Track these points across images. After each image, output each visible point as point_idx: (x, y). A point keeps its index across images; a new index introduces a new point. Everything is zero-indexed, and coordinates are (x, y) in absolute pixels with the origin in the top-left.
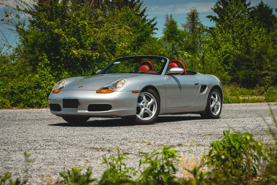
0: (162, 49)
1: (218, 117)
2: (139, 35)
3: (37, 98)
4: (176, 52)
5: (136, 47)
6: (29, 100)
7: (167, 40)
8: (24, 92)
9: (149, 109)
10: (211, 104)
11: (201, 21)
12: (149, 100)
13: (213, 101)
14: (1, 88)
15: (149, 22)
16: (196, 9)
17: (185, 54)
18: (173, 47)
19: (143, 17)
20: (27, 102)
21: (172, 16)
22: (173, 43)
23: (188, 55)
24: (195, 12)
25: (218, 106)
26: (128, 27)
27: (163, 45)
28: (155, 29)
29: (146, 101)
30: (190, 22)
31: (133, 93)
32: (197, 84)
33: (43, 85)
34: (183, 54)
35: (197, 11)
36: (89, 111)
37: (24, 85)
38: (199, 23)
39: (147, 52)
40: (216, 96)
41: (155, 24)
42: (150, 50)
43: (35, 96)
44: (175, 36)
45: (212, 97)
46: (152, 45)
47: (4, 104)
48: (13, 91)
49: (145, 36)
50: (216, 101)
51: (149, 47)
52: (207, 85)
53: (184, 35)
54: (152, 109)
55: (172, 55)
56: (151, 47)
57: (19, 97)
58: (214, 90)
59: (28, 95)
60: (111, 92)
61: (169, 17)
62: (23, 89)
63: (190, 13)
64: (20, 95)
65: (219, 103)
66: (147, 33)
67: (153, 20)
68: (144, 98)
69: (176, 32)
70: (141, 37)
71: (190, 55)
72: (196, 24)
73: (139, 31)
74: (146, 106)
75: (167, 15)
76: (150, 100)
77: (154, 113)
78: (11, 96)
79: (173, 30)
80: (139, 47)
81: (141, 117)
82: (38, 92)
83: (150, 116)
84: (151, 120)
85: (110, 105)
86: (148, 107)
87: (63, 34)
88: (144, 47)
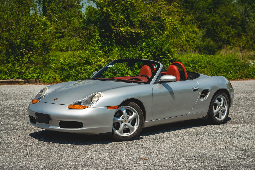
0: (235, 12)
1: (224, 122)
3: (85, 74)
4: (248, 14)
5: (213, 9)
6: (77, 75)
7: (240, 4)
8: (73, 68)
9: (130, 125)
12: (131, 114)
13: (218, 106)
14: (54, 63)
18: (245, 10)
20: (75, 78)
22: (245, 6)
25: (225, 110)
27: (237, 8)
29: (126, 115)
31: (108, 108)
32: (196, 90)
33: (91, 61)
37: (73, 62)
39: (222, 14)
40: (222, 99)
42: (225, 12)
43: (83, 71)
45: (217, 101)
46: (227, 8)
47: (55, 79)
48: (63, 67)
50: (221, 105)
52: (210, 89)
54: (133, 124)
55: (244, 17)
56: (225, 9)
57: (68, 72)
58: (219, 94)
59: (77, 71)
60: (83, 108)
62: (73, 65)
64: (69, 71)
65: (225, 106)
68: (124, 112)
74: (126, 121)
76: (132, 114)
77: (136, 127)
78: (62, 71)
80: (216, 9)
81: (120, 133)
82: (87, 68)
83: (131, 131)
84: (132, 136)
85: (82, 123)
86: (129, 122)
87: (111, 13)
88: (219, 9)
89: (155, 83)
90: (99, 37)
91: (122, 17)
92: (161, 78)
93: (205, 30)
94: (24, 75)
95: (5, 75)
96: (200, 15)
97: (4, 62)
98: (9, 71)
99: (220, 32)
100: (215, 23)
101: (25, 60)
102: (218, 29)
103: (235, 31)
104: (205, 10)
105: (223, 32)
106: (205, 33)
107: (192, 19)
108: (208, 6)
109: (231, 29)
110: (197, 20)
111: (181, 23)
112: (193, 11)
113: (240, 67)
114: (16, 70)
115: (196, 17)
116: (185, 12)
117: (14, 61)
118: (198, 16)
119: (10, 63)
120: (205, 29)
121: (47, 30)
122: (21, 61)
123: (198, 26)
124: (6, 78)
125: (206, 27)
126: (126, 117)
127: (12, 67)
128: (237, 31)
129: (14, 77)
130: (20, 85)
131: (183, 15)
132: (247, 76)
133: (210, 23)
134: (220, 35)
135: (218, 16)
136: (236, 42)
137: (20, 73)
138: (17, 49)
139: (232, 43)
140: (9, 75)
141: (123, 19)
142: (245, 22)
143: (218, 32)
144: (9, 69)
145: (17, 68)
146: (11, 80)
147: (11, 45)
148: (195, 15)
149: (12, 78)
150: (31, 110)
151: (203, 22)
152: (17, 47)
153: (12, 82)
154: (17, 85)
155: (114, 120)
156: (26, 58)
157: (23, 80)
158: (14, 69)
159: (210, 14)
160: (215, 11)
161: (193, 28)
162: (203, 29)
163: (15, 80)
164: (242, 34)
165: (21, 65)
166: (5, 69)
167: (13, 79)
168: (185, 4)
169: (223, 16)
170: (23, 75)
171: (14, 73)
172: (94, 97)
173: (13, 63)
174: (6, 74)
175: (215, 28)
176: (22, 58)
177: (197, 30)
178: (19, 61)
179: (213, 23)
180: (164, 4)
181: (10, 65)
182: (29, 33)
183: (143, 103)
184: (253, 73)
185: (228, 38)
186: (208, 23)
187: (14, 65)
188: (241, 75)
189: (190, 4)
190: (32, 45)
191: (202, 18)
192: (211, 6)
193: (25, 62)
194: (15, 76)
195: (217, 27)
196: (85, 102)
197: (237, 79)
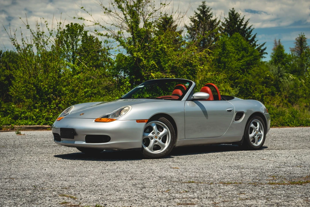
0: (268, 72)
1: (260, 148)
2: (248, 59)
4: (282, 74)
5: (245, 70)
7: (273, 64)
9: (160, 141)
10: (251, 133)
11: (309, 46)
12: (161, 130)
13: (253, 131)
15: (259, 47)
16: (304, 34)
17: (291, 76)
18: (279, 70)
19: (254, 42)
21: (280, 41)
22: (278, 66)
23: (293, 77)
24: (303, 37)
25: (261, 135)
26: (209, 50)
27: (270, 68)
28: (265, 53)
29: (157, 131)
30: (298, 46)
31: (137, 122)
32: (230, 111)
34: (289, 77)
35: (305, 36)
36: (86, 142)
38: (306, 47)
39: (255, 75)
40: (258, 124)
41: (265, 49)
42: (258, 72)
44: (282, 60)
45: (252, 125)
46: (260, 68)
49: (254, 60)
50: (257, 130)
51: (257, 70)
52: (245, 112)
53: (290, 58)
54: (164, 141)
55: (278, 77)
60: (111, 121)
61: (278, 42)
63: (298, 38)
65: (261, 131)
66: (256, 57)
67: (263, 45)
68: (155, 127)
69: (283, 56)
70: (250, 61)
71: (295, 78)
72: (304, 48)
73: (248, 55)
74: (156, 137)
75: (275, 41)
76: (163, 130)
77: (167, 145)
79: (280, 54)
80: (248, 70)
81: (150, 149)
83: (162, 148)
84: (163, 153)
85: (109, 136)
86: (160, 138)
87: (141, 57)
88: (252, 70)
89: (187, 100)
90: (129, 83)
91: (152, 62)
92: (193, 96)
93: (238, 89)
94: (52, 121)
95: (31, 121)
96: (232, 74)
97: (31, 107)
98: (35, 117)
99: (253, 91)
100: (248, 82)
101: (52, 106)
102: (251, 89)
103: (269, 91)
104: (237, 70)
105: (256, 90)
106: (238, 92)
107: (224, 78)
108: (241, 66)
109: (265, 88)
110: (230, 79)
111: (214, 82)
112: (225, 70)
113: (275, 115)
114: (43, 115)
115: (229, 76)
116: (218, 71)
117: (42, 107)
118: (230, 74)
119: (37, 109)
120: (238, 87)
121: (76, 77)
122: (48, 107)
123: (231, 85)
124: (33, 124)
125: (239, 85)
126: (156, 133)
127: (39, 113)
128: (270, 91)
129: (40, 123)
130: (47, 131)
131: (216, 74)
132: (282, 124)
133: (243, 82)
134: (253, 94)
135: (251, 77)
136: (270, 101)
137: (47, 119)
138: (44, 94)
139: (266, 102)
140: (35, 120)
141: (154, 65)
142: (279, 82)
143: (251, 91)
144: (36, 115)
145: (44, 113)
146: (38, 126)
147: (39, 90)
148: (227, 74)
149: (38, 124)
150: (56, 127)
151: (236, 81)
152: (44, 93)
153: (39, 128)
154: (44, 130)
155: (144, 136)
156: (53, 104)
157: (50, 126)
158: (41, 115)
159: (243, 74)
160: (247, 72)
161: (226, 87)
162: (236, 87)
163: (42, 126)
164: (276, 93)
165: (48, 111)
166: (32, 114)
167: (40, 125)
168: (217, 64)
169: (256, 76)
170: (50, 121)
171: (41, 118)
172: (122, 111)
173: (40, 109)
174: (33, 119)
175: (248, 87)
176: (50, 104)
177: (230, 88)
178: (47, 107)
179: (246, 82)
180: (196, 49)
181: (37, 110)
182: (57, 79)
183: (174, 119)
184: (288, 121)
185: (261, 96)
186: (241, 82)
187: (41, 110)
188: (277, 123)
189: (223, 64)
190: (60, 92)
191: (235, 77)
192: (244, 67)
193: (53, 108)
194: (43, 122)
195: (250, 86)
196: (113, 116)
197: (272, 126)
